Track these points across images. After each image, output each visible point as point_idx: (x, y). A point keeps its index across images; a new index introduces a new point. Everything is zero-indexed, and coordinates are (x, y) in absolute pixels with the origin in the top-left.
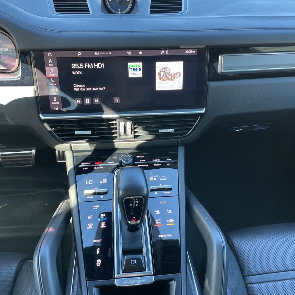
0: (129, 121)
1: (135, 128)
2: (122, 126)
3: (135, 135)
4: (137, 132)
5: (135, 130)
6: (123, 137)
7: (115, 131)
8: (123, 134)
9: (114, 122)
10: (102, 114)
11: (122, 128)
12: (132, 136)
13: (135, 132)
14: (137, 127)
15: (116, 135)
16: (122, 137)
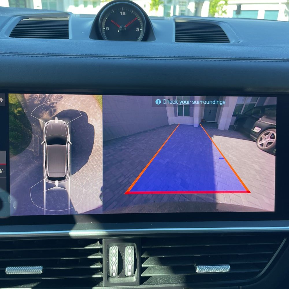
0: (130, 244)
1: (143, 260)
2: (114, 255)
3: (142, 275)
4: (145, 268)
5: (143, 266)
6: (115, 280)
7: (99, 267)
8: (114, 274)
9: (97, 246)
10: (70, 229)
11: (114, 259)
12: (134, 279)
13: (143, 270)
14: (147, 258)
15: (100, 276)
16: (112, 280)
